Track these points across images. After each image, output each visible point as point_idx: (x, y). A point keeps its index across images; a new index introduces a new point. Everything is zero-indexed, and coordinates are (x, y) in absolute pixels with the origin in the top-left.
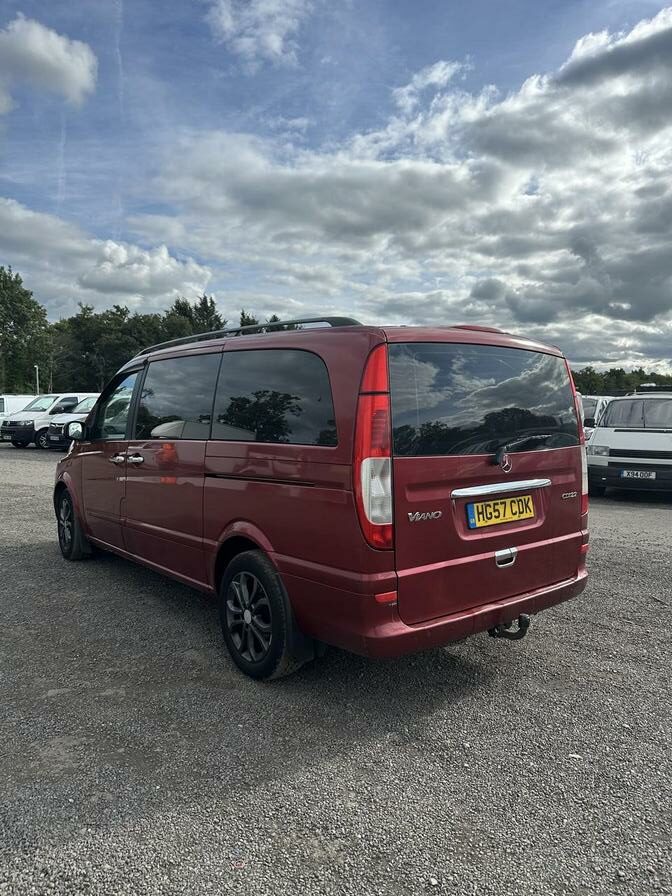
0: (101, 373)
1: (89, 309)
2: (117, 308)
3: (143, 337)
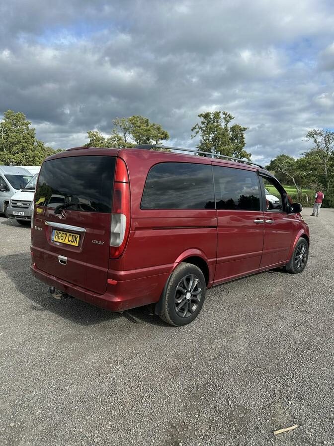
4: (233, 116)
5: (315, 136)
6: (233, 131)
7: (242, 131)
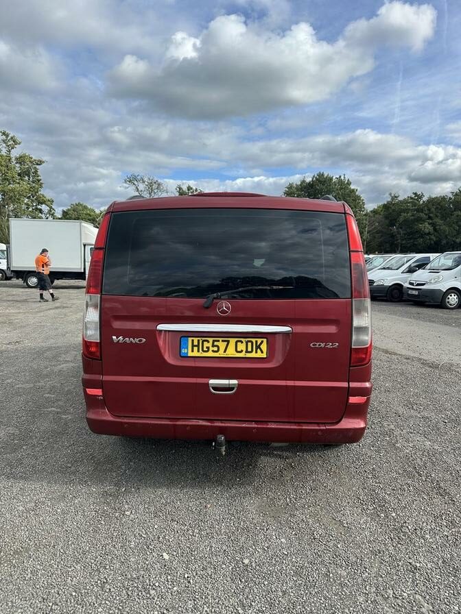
0: (399, 241)
1: (396, 197)
2: (415, 194)
3: (432, 213)
4: (19, 140)
5: (136, 183)
6: (20, 163)
7: (37, 164)
